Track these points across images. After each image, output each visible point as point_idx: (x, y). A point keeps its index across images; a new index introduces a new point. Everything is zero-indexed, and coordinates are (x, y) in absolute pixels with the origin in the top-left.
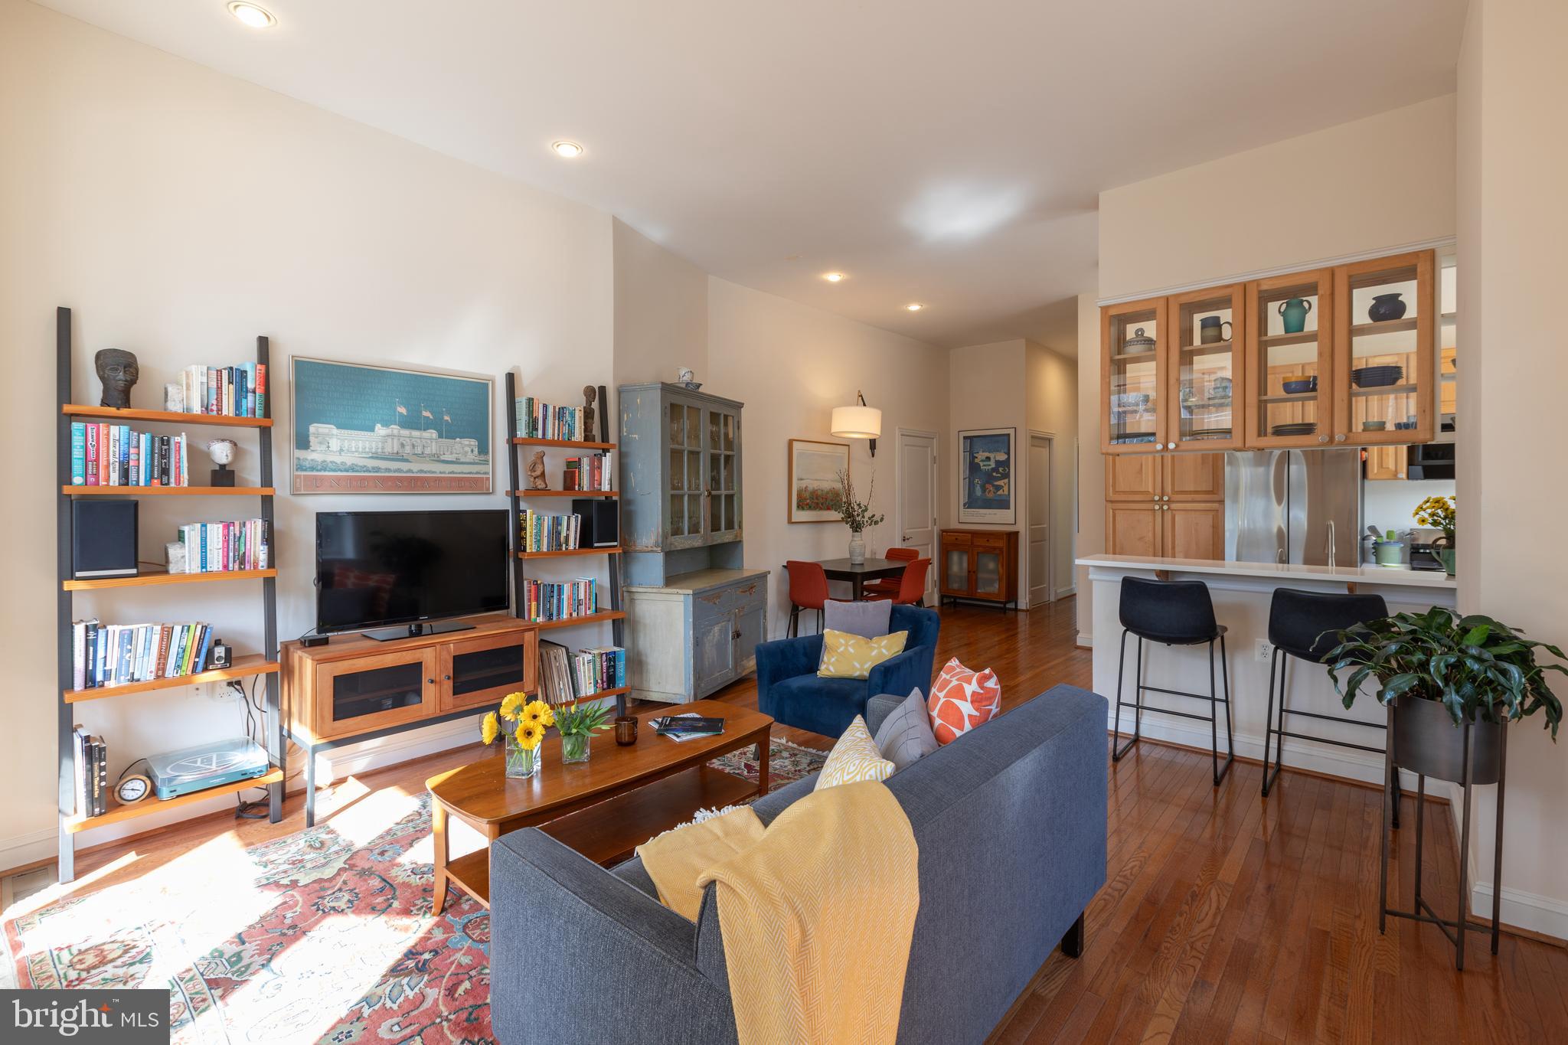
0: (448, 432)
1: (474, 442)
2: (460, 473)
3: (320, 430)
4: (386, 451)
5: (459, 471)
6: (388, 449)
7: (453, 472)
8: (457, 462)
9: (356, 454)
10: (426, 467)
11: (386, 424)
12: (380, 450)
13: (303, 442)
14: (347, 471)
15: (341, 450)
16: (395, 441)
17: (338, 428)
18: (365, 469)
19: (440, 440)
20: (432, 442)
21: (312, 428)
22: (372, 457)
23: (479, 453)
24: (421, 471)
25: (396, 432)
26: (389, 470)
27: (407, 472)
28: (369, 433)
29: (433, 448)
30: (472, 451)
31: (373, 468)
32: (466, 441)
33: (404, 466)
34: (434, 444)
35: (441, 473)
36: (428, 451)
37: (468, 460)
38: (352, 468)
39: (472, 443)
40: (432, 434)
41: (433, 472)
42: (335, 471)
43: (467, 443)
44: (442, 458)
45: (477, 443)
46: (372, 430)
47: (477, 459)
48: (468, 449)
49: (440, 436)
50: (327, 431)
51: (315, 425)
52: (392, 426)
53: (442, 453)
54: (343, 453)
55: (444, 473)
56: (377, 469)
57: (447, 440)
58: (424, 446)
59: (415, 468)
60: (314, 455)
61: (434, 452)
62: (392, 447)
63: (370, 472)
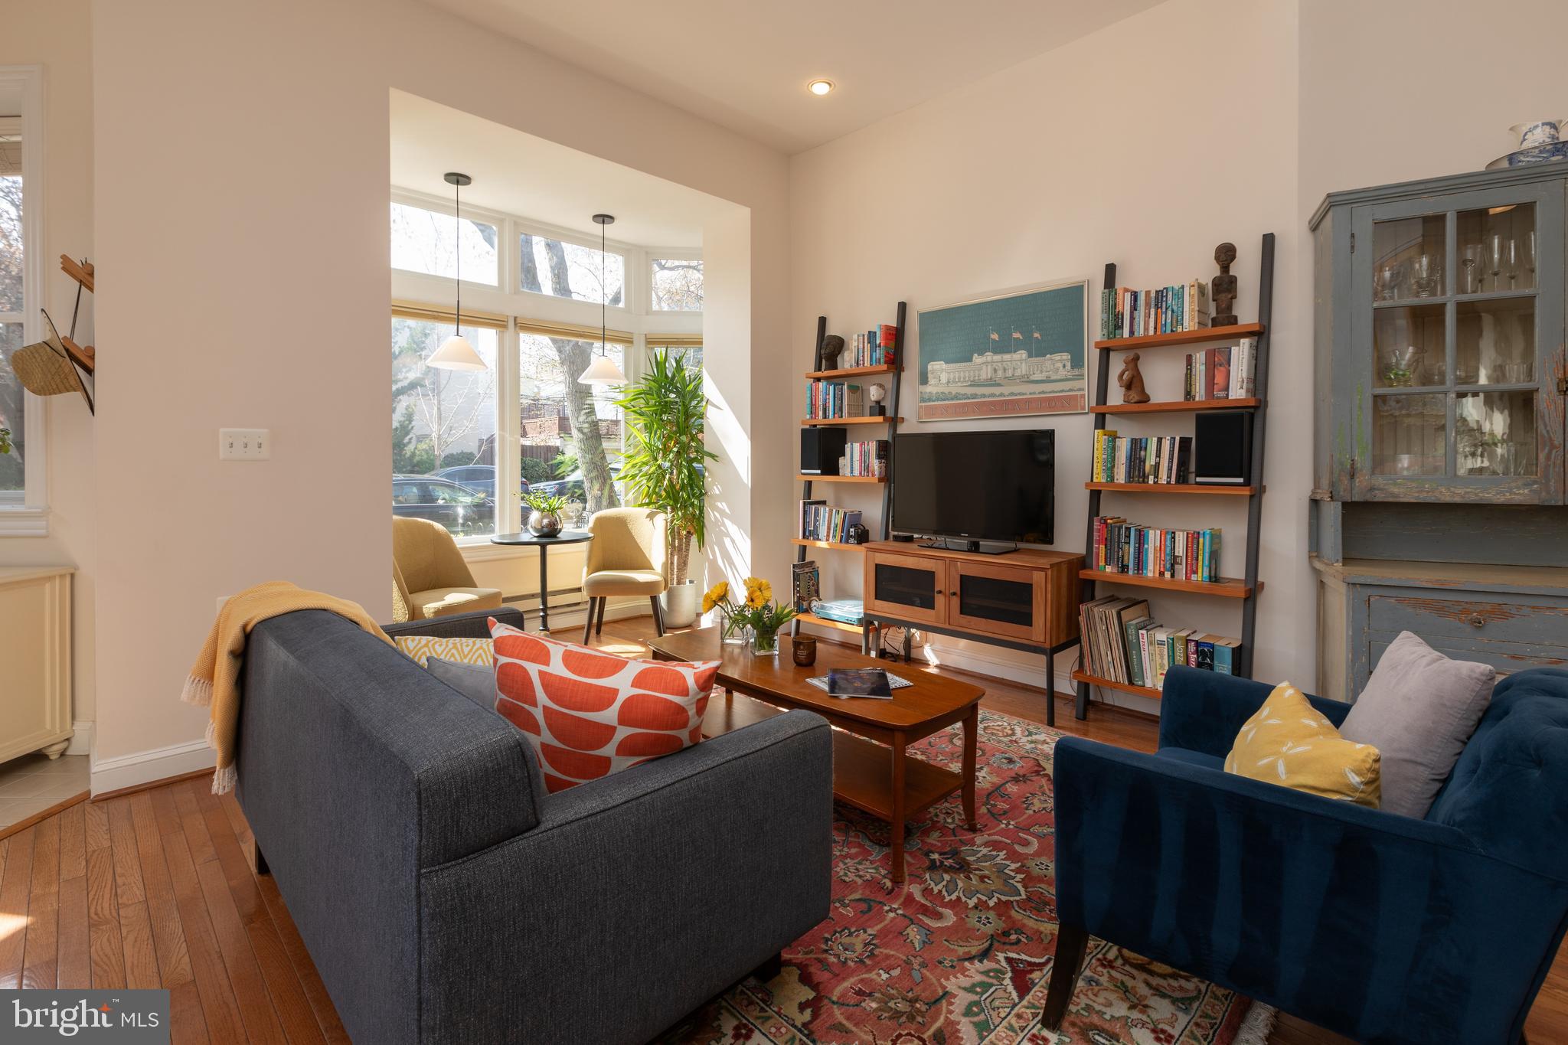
0: (1038, 350)
1: (1066, 356)
2: (1050, 392)
3: (935, 367)
4: (981, 378)
5: (1050, 390)
6: (983, 376)
7: (1043, 392)
8: (1048, 381)
9: (959, 384)
10: (1016, 389)
11: (981, 353)
12: (977, 378)
13: (924, 380)
14: (952, 399)
15: (949, 382)
16: (989, 367)
17: (946, 363)
18: (965, 397)
19: (1030, 359)
20: (1021, 363)
21: (930, 367)
22: (970, 386)
23: (1073, 367)
24: (1012, 394)
25: (989, 359)
26: (984, 396)
27: (999, 396)
28: (968, 364)
29: (1023, 369)
30: (1064, 366)
31: (971, 395)
32: (1057, 357)
33: (997, 390)
34: (1023, 364)
35: (1030, 394)
36: (1018, 373)
37: (1059, 378)
38: (956, 397)
39: (1065, 357)
40: (1022, 354)
41: (1023, 394)
42: (944, 400)
43: (1059, 358)
44: (1032, 378)
45: (1069, 357)
46: (970, 360)
47: (1070, 375)
48: (1060, 365)
49: (1030, 356)
50: (938, 367)
51: (932, 363)
52: (987, 354)
53: (1031, 373)
54: (950, 385)
55: (1034, 393)
56: (975, 396)
57: (1038, 358)
58: (1014, 368)
59: (1006, 391)
60: (931, 389)
61: (1024, 373)
62: (986, 373)
63: (969, 398)
